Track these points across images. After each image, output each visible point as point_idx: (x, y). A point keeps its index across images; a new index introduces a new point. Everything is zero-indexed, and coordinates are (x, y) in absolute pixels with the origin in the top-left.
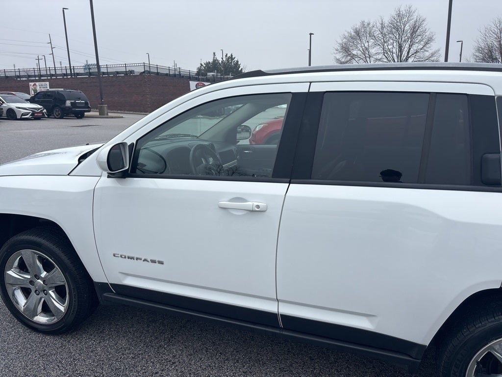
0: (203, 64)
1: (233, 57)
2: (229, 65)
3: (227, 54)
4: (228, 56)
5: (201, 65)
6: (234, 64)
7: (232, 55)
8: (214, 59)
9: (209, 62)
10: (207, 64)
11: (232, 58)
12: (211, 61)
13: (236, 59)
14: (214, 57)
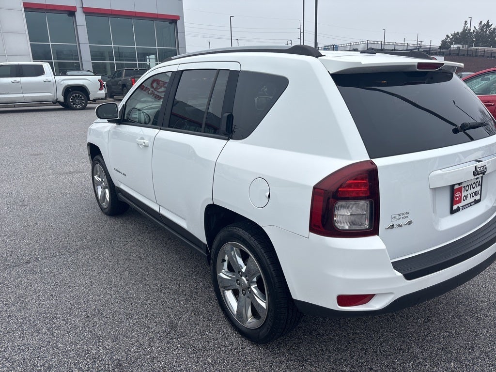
0: (450, 35)
1: (490, 24)
2: (483, 34)
3: (481, 22)
4: (483, 23)
5: (448, 36)
6: (490, 32)
7: (488, 22)
8: (464, 29)
9: (458, 33)
10: (455, 35)
11: (488, 25)
12: (460, 31)
13: (493, 27)
14: (464, 27)
